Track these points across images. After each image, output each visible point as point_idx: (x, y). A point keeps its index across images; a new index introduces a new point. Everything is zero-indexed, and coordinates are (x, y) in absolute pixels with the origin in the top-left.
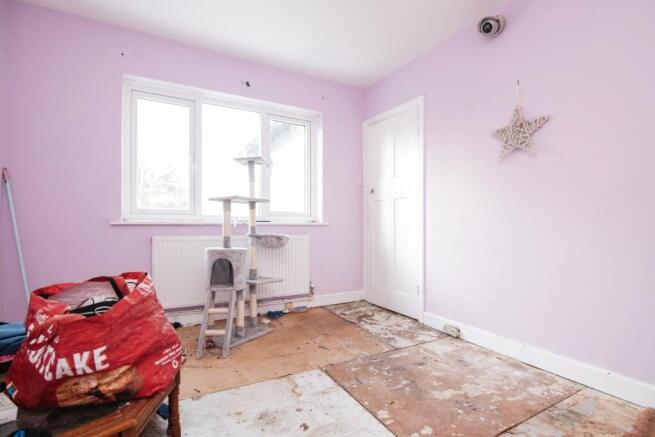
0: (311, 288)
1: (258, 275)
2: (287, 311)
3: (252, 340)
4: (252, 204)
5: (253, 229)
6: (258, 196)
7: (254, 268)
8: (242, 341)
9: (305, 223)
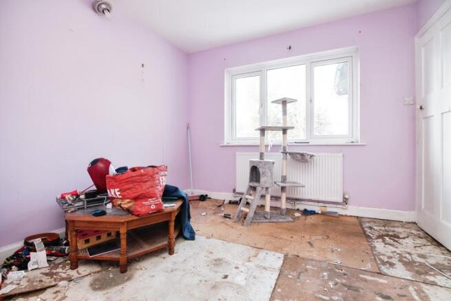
0: (344, 198)
1: (288, 180)
2: (320, 212)
3: (273, 222)
4: (285, 131)
5: (284, 148)
6: (288, 125)
7: (284, 174)
8: (266, 221)
9: (344, 143)
